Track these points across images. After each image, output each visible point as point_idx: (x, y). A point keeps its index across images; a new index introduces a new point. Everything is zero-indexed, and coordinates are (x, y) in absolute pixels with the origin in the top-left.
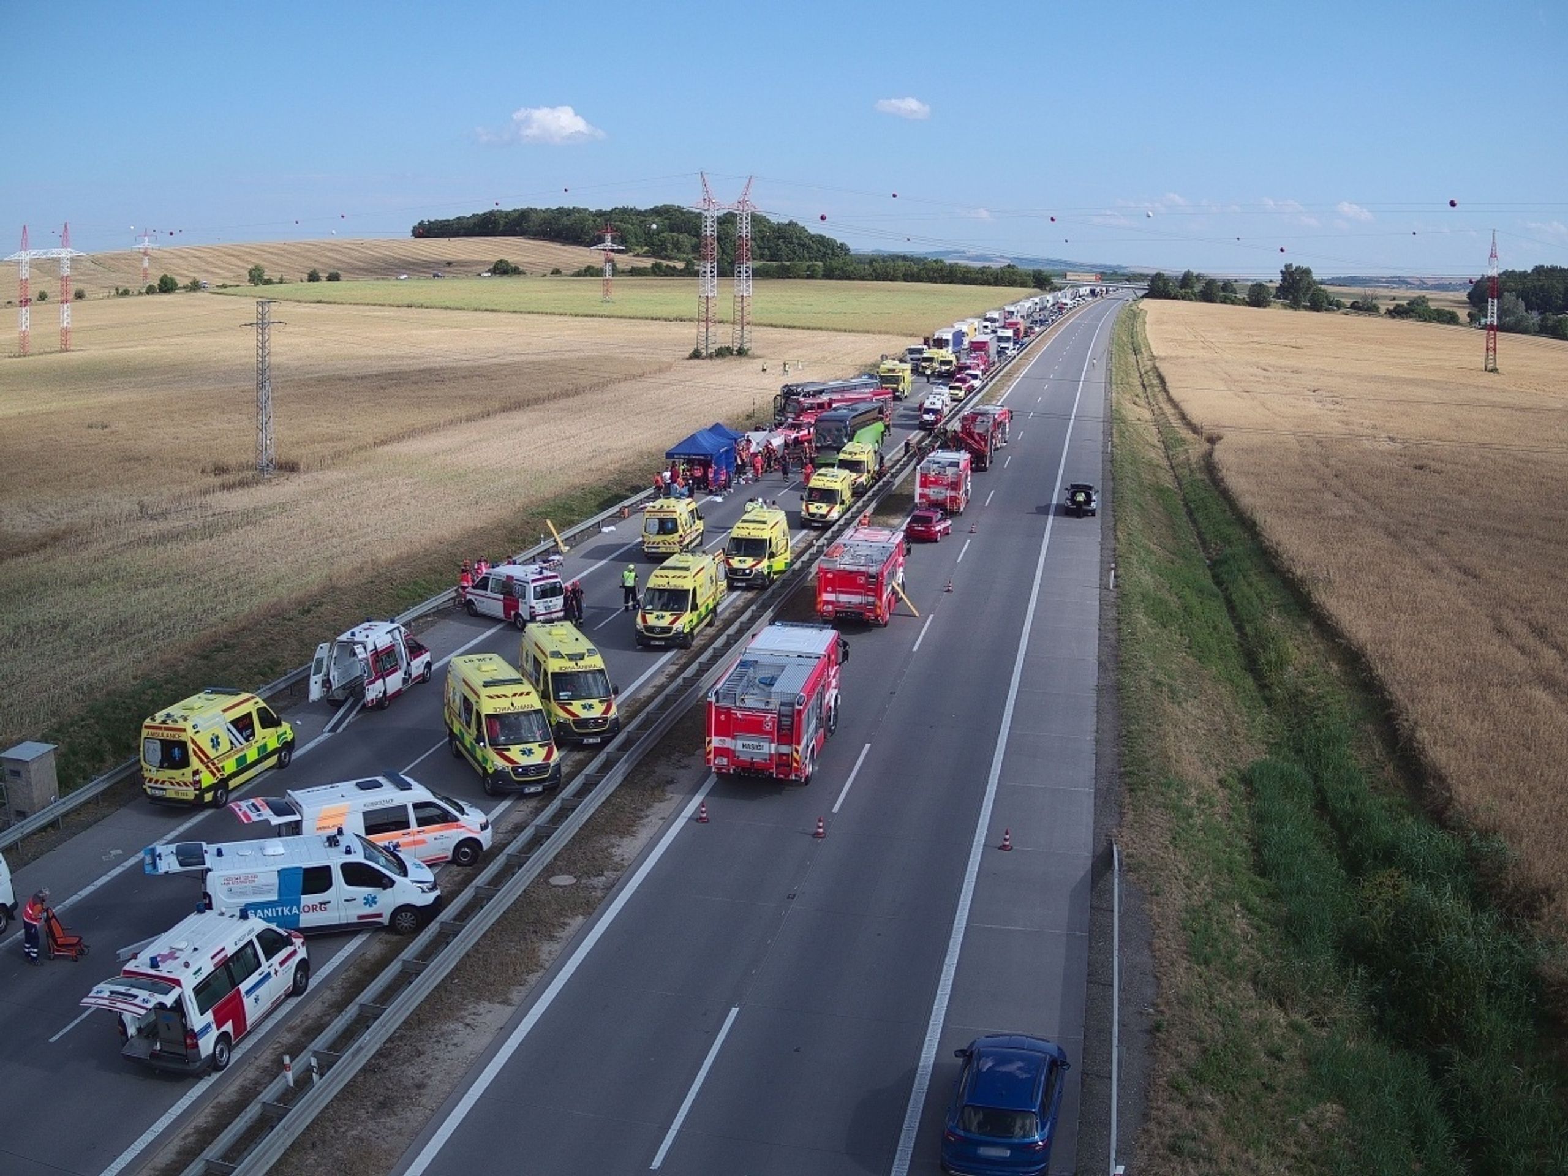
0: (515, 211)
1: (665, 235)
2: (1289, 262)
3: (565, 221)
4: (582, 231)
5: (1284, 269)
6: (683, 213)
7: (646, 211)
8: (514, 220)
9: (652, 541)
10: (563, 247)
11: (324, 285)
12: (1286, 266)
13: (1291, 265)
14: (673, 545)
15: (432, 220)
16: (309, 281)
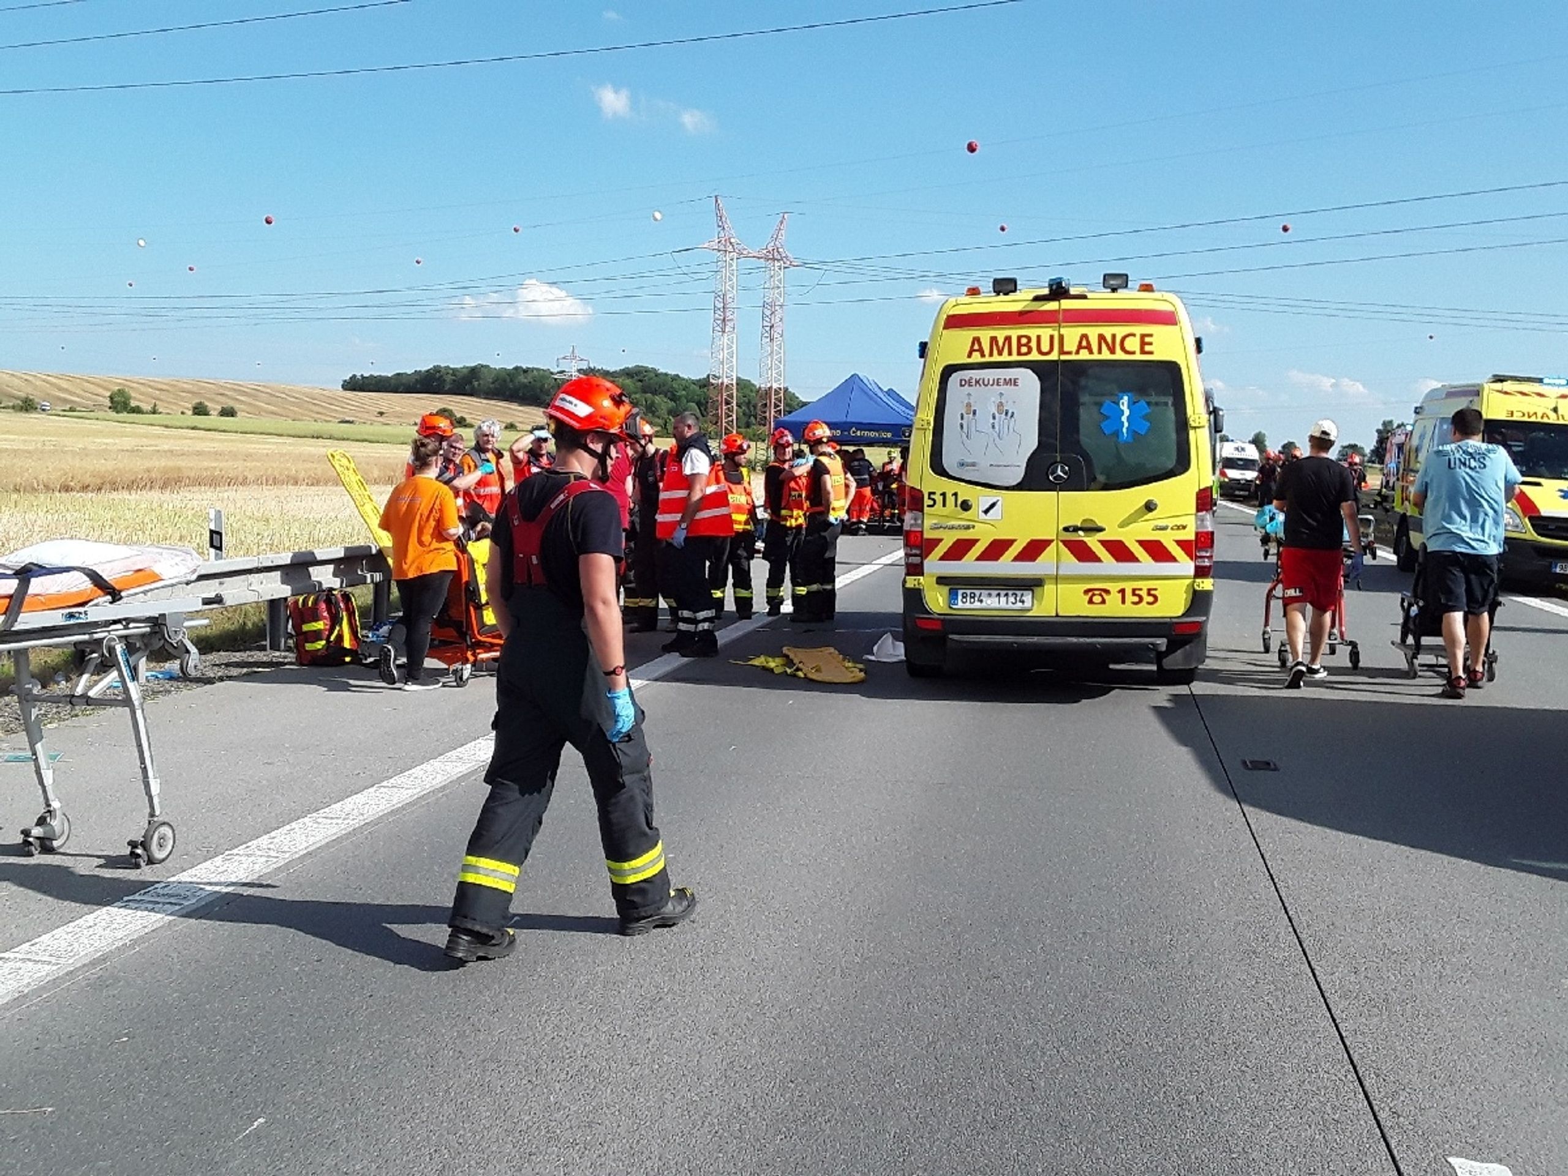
0: (464, 367)
1: (637, 396)
2: (1388, 419)
3: (522, 379)
4: (541, 391)
5: (1381, 427)
6: (657, 375)
7: (615, 372)
8: (463, 378)
9: (985, 536)
10: (521, 408)
11: (214, 420)
12: (1384, 424)
13: (1391, 422)
14: (1146, 564)
15: (366, 375)
16: (195, 414)
